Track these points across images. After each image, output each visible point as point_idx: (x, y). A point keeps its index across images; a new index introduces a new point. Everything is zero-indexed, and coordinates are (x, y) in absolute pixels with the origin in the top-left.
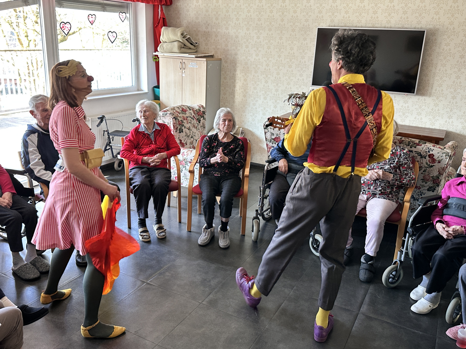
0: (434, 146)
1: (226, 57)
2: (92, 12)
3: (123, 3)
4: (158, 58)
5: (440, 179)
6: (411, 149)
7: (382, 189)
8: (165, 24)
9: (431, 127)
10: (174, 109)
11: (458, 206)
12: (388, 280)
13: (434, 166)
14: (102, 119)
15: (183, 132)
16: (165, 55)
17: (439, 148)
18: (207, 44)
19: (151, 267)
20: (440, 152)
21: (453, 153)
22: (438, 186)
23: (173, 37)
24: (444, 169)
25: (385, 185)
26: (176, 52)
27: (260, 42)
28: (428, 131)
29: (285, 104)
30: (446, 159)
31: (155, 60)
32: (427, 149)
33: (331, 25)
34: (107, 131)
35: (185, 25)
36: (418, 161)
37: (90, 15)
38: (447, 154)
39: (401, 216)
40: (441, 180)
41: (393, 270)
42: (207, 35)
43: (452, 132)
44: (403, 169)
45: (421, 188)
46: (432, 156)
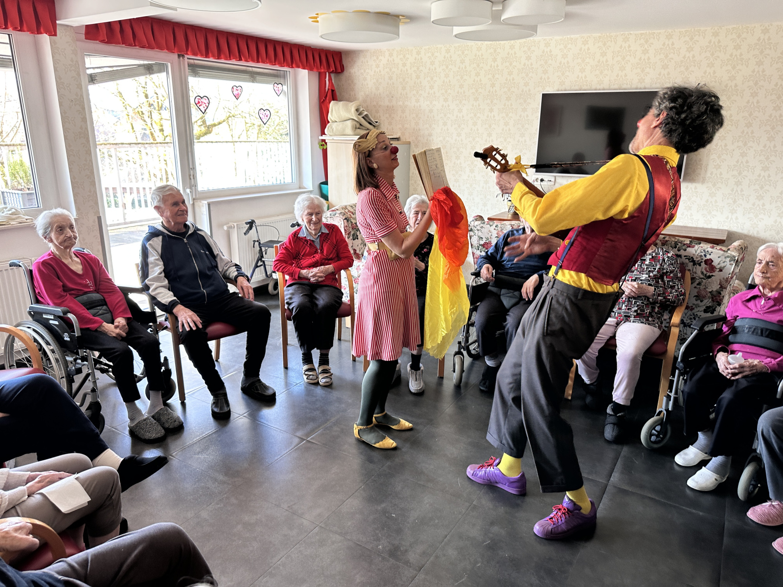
0: (713, 247)
1: (416, 139)
2: (237, 83)
3: (279, 71)
4: (326, 143)
5: (722, 295)
6: (679, 253)
7: (638, 309)
8: (334, 98)
9: (706, 226)
10: (346, 208)
11: (753, 329)
12: (648, 437)
13: (712, 276)
14: (251, 224)
15: (358, 239)
16: (335, 138)
17: (721, 249)
18: (390, 124)
19: (313, 419)
20: (723, 255)
21: (741, 256)
22: (719, 305)
23: (345, 115)
24: (727, 281)
25: (642, 303)
26: (349, 134)
27: (463, 117)
28: (702, 231)
29: (498, 201)
30: (731, 266)
31: (322, 147)
32: (702, 252)
33: (560, 89)
34: (257, 241)
35: (361, 99)
36: (689, 270)
37: (235, 87)
38: (732, 258)
39: (667, 347)
40: (723, 297)
41: (656, 424)
42: (390, 110)
43: (736, 232)
44: (668, 279)
45: (694, 309)
46: (710, 262)
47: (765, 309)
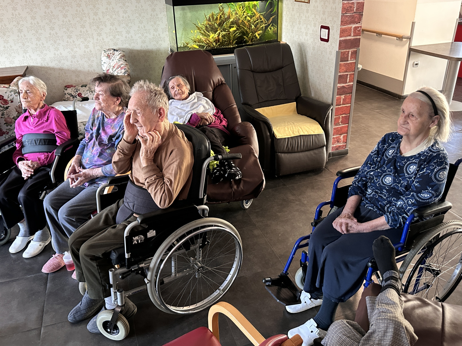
13: (8, 106)
20: (7, 91)
38: (15, 91)
43: (34, 66)
46: (1, 97)
47: (34, 124)
